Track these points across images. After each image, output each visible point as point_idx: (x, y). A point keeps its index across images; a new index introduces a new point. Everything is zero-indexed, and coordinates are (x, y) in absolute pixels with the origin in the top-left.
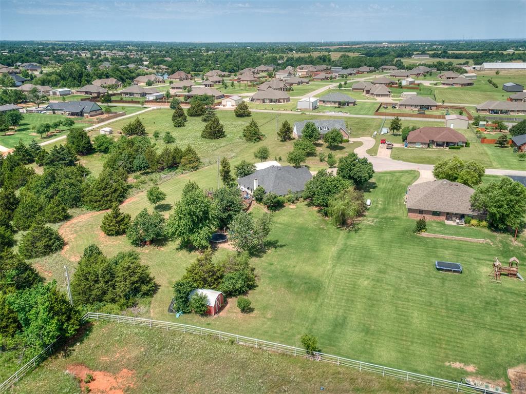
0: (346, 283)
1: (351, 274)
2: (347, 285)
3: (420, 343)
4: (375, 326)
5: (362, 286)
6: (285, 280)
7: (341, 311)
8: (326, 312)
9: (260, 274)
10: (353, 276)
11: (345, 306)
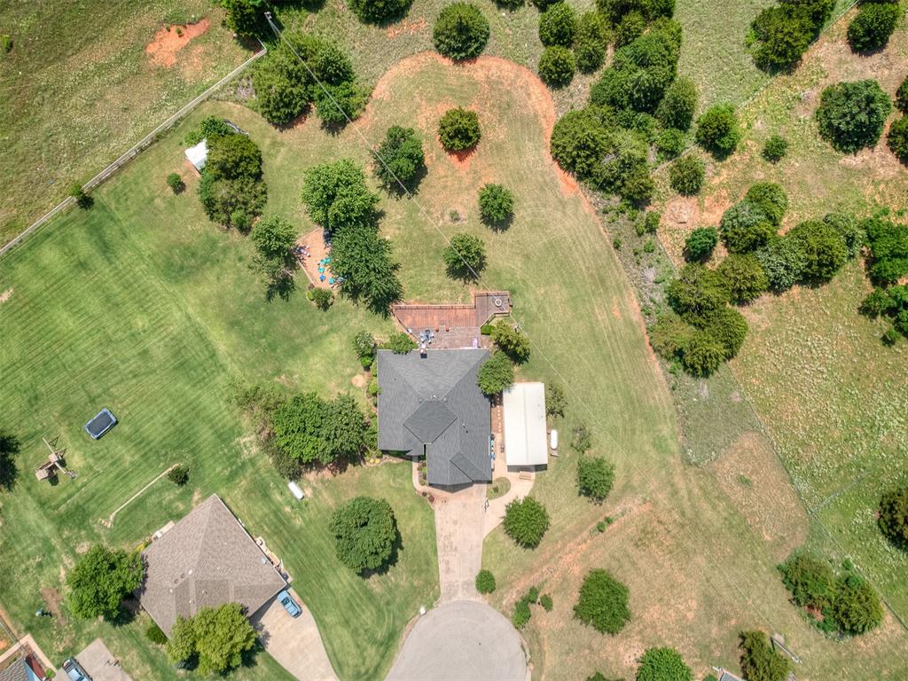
0: (153, 304)
1: (163, 322)
2: (150, 304)
3: (41, 293)
4: (84, 278)
5: (139, 316)
6: (201, 252)
7: (121, 268)
8: (130, 253)
9: (229, 234)
10: (158, 322)
11: (124, 275)
